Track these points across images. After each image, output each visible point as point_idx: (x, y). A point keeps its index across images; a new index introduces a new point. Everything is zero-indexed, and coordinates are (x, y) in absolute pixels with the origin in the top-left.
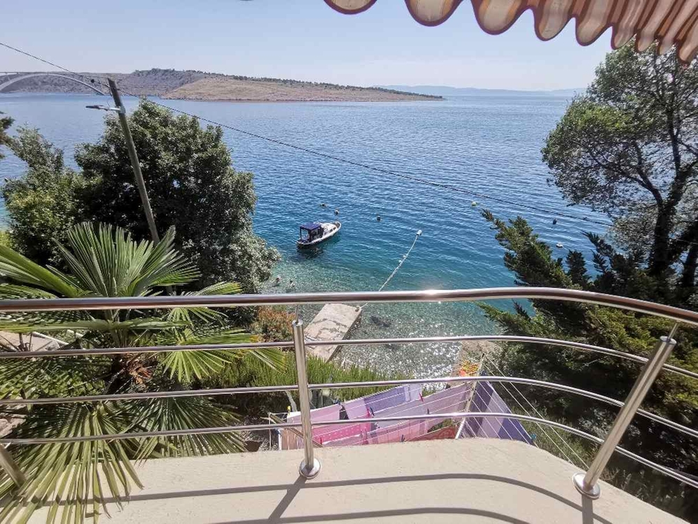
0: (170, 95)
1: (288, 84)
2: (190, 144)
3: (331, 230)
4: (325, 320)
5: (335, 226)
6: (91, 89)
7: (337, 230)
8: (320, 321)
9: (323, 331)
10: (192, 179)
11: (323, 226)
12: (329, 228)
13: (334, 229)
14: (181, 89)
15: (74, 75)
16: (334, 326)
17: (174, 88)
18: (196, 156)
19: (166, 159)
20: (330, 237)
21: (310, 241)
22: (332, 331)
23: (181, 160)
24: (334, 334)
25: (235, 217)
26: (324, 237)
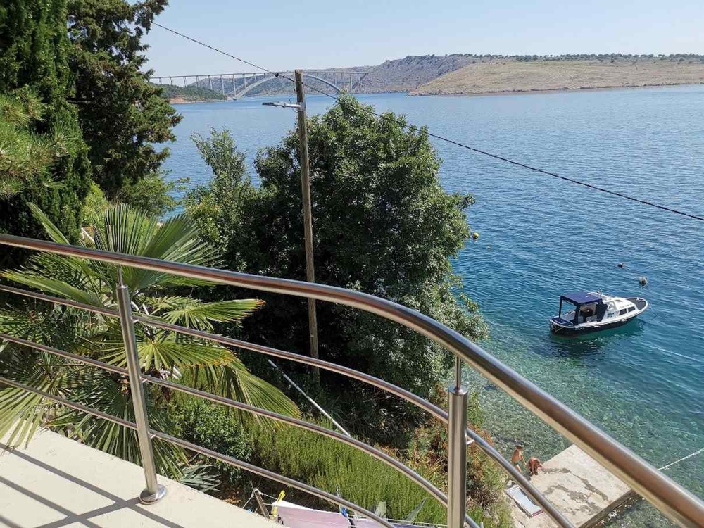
0: (421, 90)
1: (607, 62)
2: (379, 150)
3: (623, 312)
4: (565, 471)
5: (633, 305)
6: (331, 88)
7: (636, 311)
8: (556, 471)
9: (557, 490)
10: (370, 197)
11: (607, 300)
12: (619, 307)
13: (631, 309)
14: (437, 82)
15: (317, 73)
16: (581, 488)
17: (428, 80)
18: (383, 165)
19: (347, 169)
20: (619, 324)
21: (577, 324)
22: (574, 495)
23: (362, 171)
24: (576, 504)
25: (424, 257)
26: (605, 321)
